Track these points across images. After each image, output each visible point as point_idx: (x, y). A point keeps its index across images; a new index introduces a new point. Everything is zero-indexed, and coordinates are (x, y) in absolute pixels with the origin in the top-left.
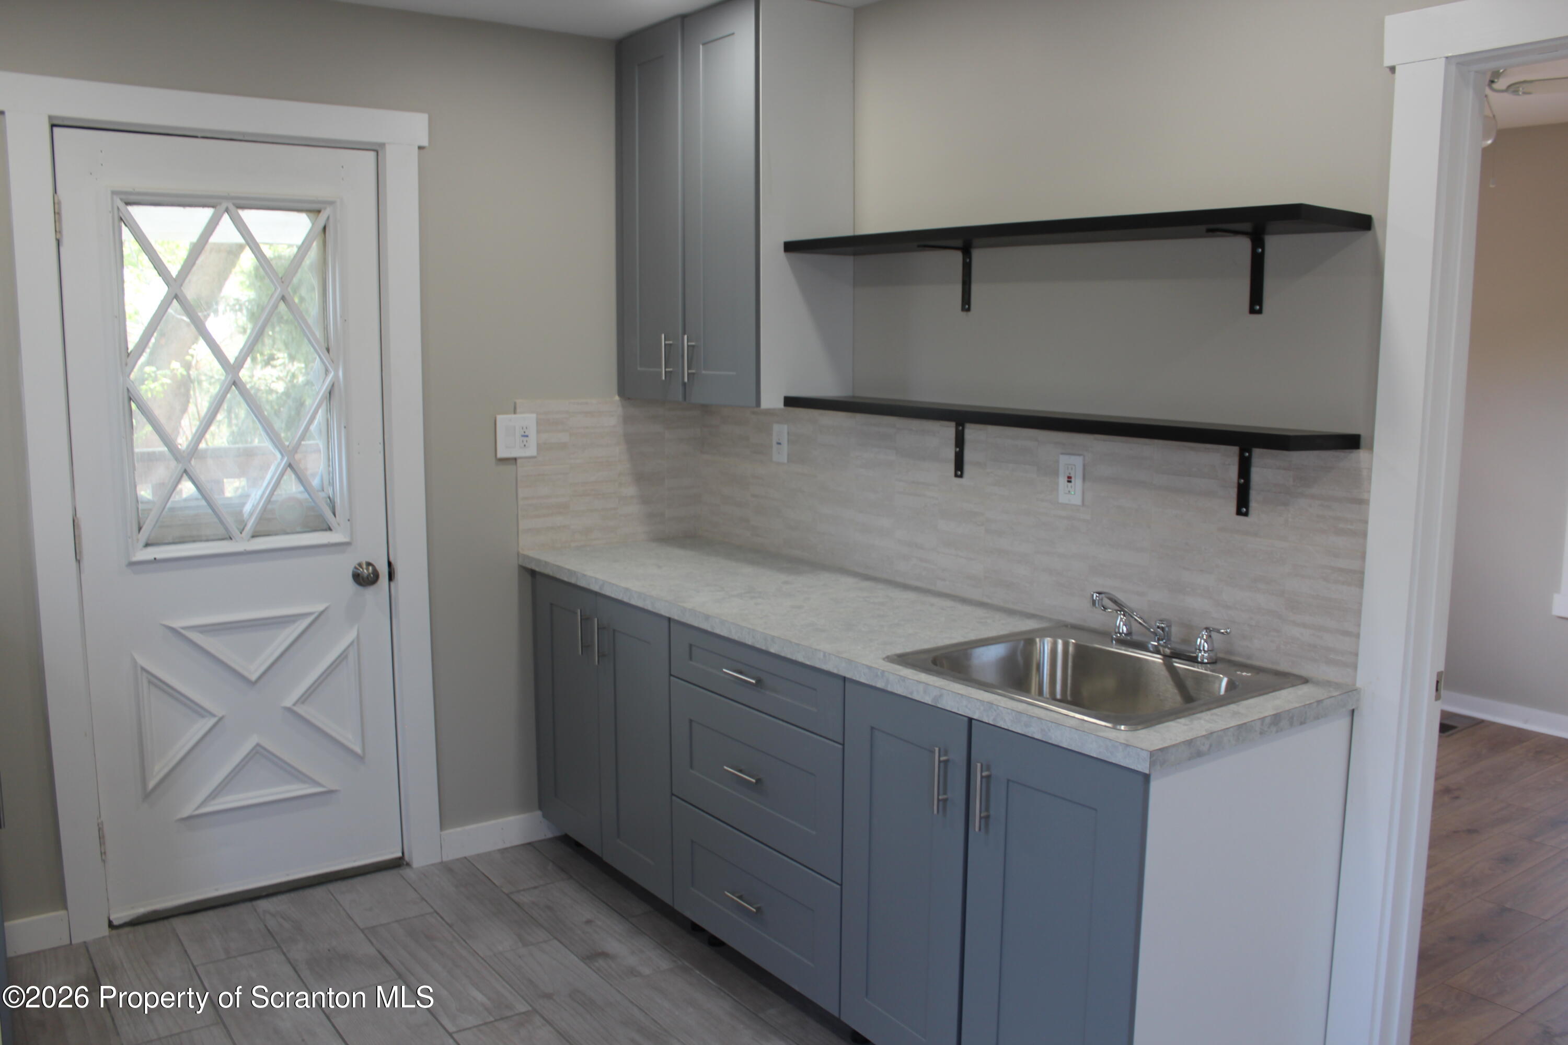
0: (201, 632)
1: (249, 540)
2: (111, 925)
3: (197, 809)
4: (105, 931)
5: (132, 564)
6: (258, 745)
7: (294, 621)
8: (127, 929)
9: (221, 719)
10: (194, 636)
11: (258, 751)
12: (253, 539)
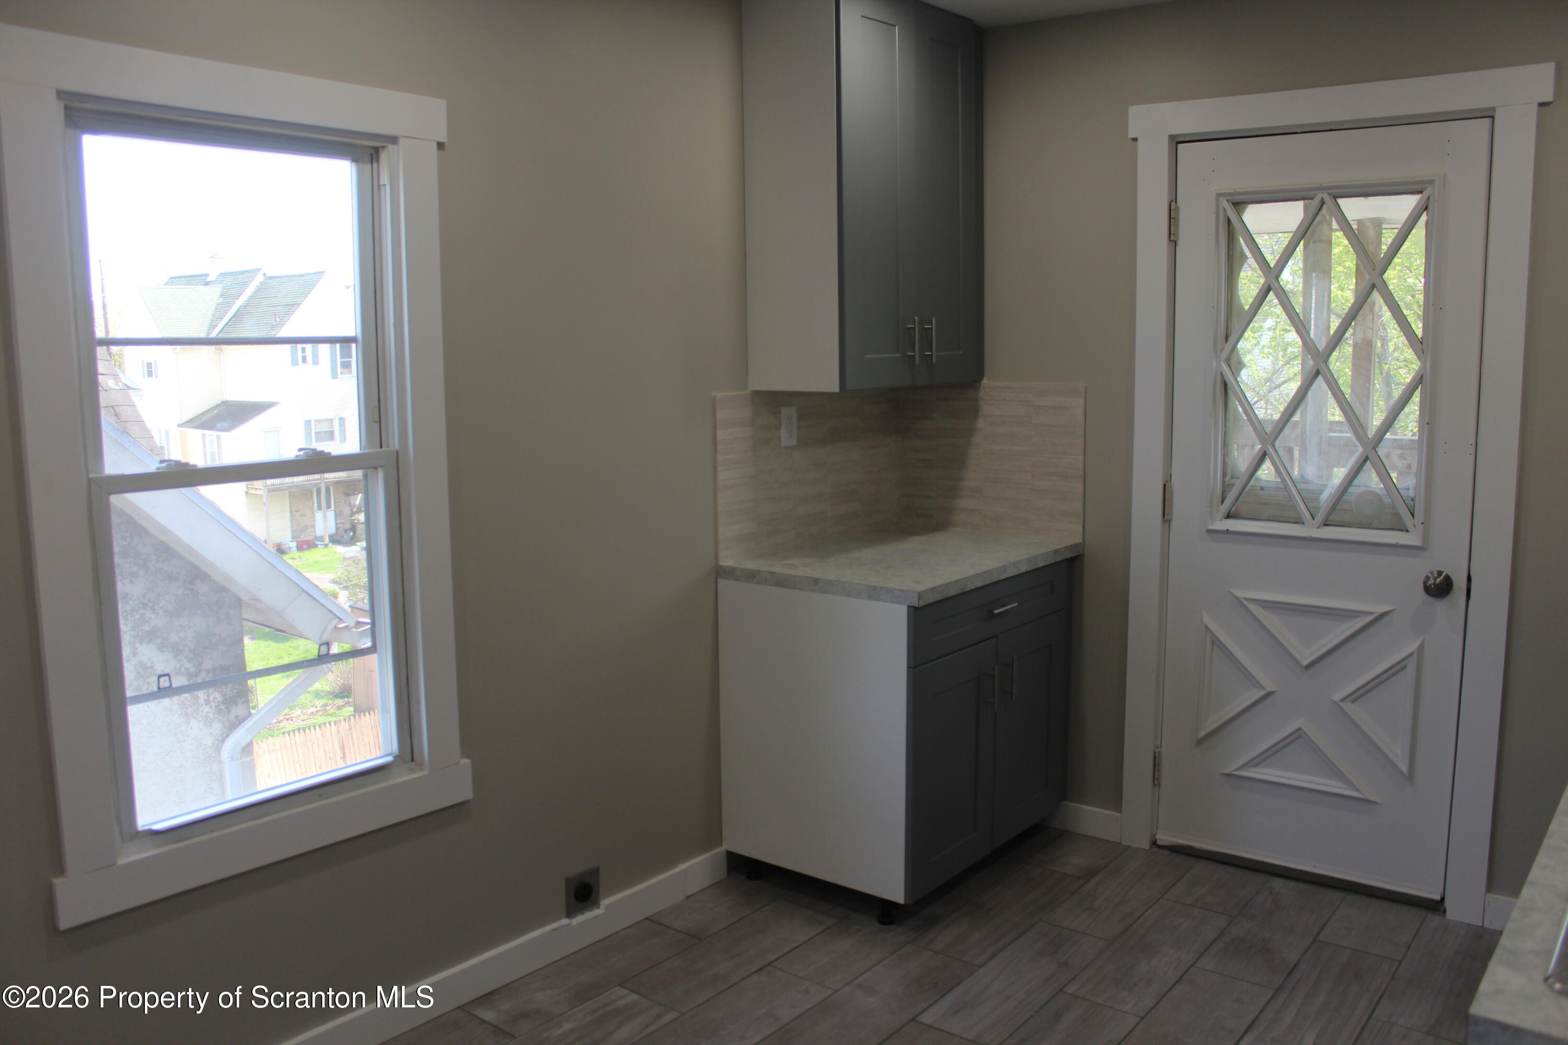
0: (1264, 607)
1: (1318, 528)
2: (1154, 843)
3: (1239, 769)
4: (1146, 845)
5: (1210, 531)
6: (1299, 729)
7: (1355, 617)
8: (1166, 852)
9: (1270, 694)
10: (1256, 610)
11: (1298, 736)
12: (1325, 527)
